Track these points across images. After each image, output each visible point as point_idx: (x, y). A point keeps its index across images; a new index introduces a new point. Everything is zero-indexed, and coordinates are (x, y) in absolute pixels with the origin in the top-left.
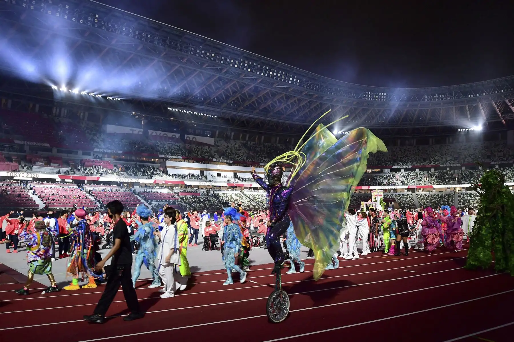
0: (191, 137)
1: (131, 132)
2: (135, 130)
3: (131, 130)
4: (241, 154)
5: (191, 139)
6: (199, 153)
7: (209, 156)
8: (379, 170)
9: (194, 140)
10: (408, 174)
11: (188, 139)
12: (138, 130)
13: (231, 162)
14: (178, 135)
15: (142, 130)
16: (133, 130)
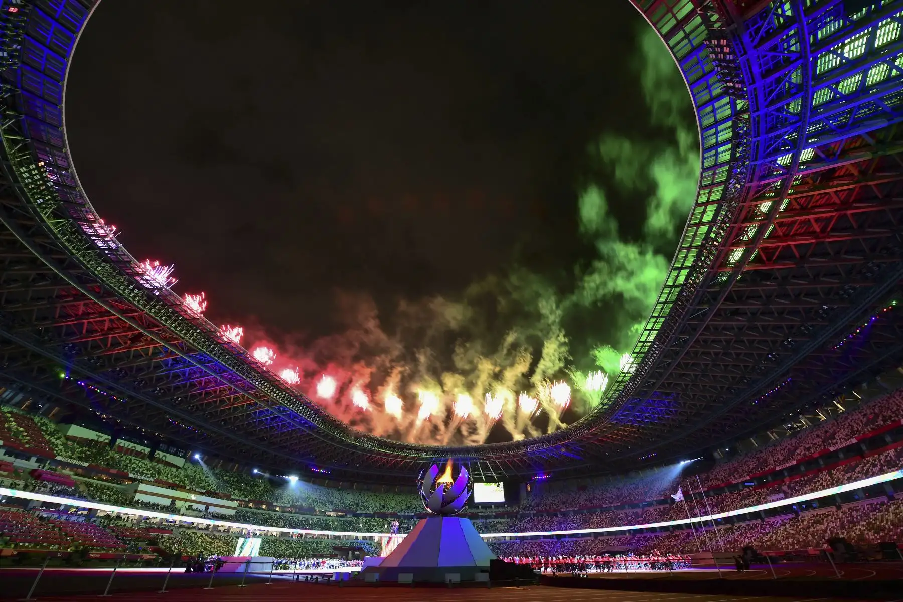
0: (162, 454)
1: (96, 438)
2: (102, 437)
3: (97, 436)
4: (210, 483)
5: (160, 457)
6: (169, 476)
7: (180, 482)
8: (342, 514)
9: (164, 458)
10: (369, 521)
11: (157, 456)
12: (105, 437)
13: (204, 491)
14: (148, 450)
15: (110, 438)
16: (99, 437)
